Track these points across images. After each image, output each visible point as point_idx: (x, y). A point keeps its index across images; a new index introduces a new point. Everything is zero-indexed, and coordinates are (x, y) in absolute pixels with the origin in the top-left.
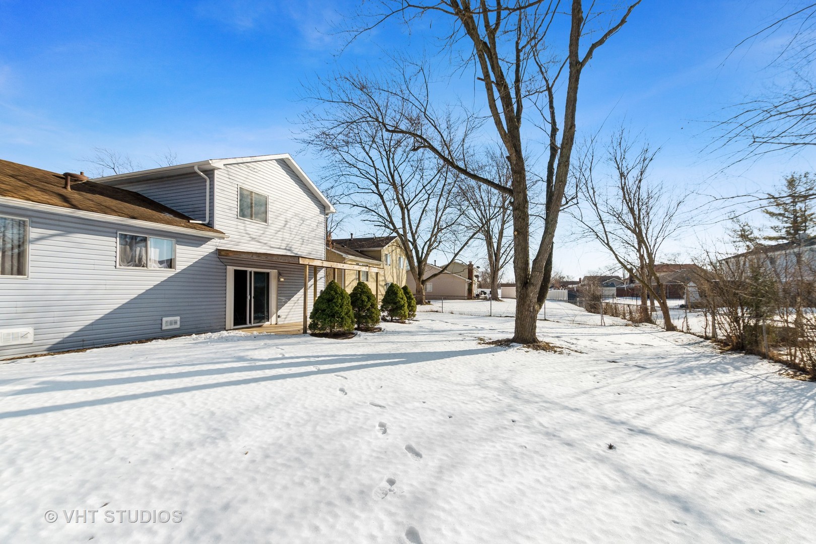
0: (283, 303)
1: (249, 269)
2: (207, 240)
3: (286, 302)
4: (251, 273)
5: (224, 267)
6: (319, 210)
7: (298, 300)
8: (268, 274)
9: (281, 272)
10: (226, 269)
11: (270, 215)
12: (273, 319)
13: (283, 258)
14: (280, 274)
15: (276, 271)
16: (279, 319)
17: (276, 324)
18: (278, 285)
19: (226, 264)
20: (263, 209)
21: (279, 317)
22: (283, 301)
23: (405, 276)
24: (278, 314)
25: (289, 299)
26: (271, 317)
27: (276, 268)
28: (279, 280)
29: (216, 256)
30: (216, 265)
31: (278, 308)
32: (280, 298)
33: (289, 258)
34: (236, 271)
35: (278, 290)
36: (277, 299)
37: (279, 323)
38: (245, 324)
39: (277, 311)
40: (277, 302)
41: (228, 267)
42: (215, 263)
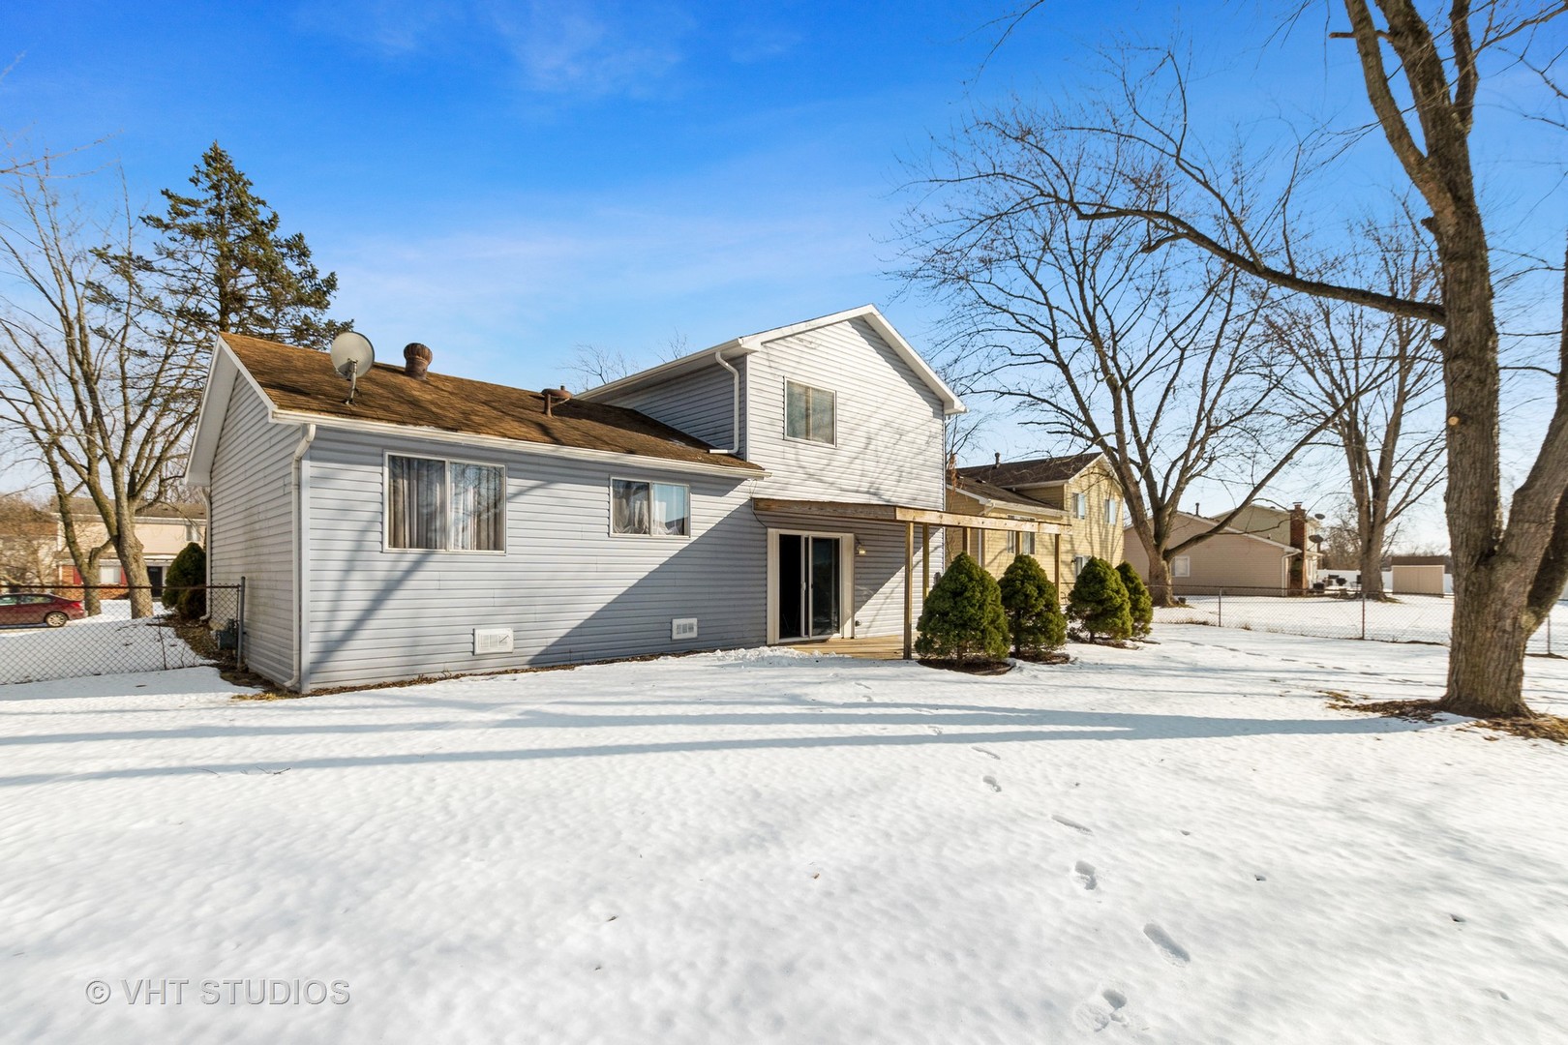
0: (864, 598)
1: (804, 534)
2: (733, 482)
3: (869, 597)
4: (807, 539)
5: (764, 531)
6: (932, 410)
7: (892, 592)
8: (837, 541)
9: (861, 537)
10: (766, 534)
11: (840, 428)
12: (847, 628)
13: (866, 509)
14: (858, 542)
15: (852, 535)
16: (857, 629)
17: (852, 638)
18: (855, 562)
19: (767, 524)
20: (827, 419)
21: (857, 624)
22: (865, 593)
23: (1121, 542)
24: (856, 619)
25: (876, 591)
26: (843, 625)
27: (851, 530)
28: (856, 553)
29: (749, 510)
30: (751, 527)
31: (856, 607)
32: (859, 587)
33: (878, 509)
34: (782, 537)
35: (855, 573)
36: (854, 590)
37: (858, 636)
38: (799, 635)
39: (854, 613)
40: (854, 596)
41: (770, 530)
42: (748, 523)
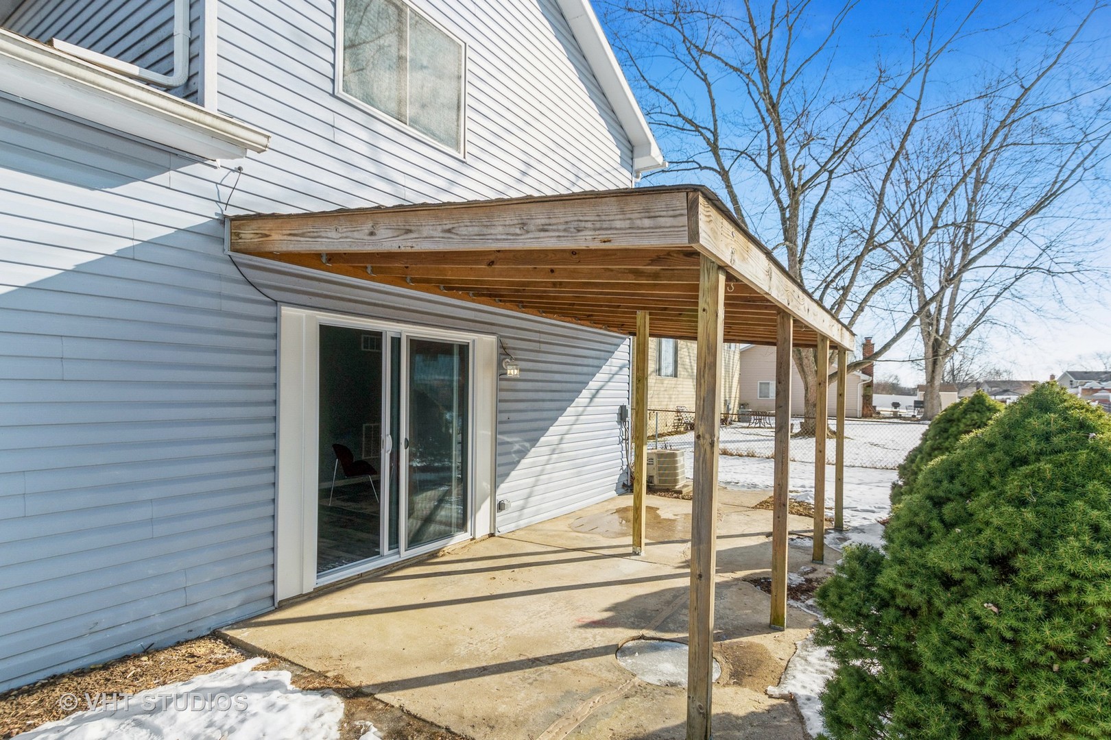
0: (515, 457)
1: (389, 329)
2: (162, 159)
3: (523, 453)
4: (396, 342)
5: (268, 311)
6: (619, 152)
7: (561, 442)
8: (464, 349)
9: (510, 343)
10: (276, 320)
11: (472, 124)
12: (481, 521)
14: (504, 352)
15: (492, 339)
16: (500, 517)
17: (492, 535)
18: (499, 390)
19: (275, 294)
20: (447, 92)
21: (501, 507)
22: (517, 447)
24: (499, 498)
25: (534, 441)
26: (474, 514)
27: (494, 329)
28: (501, 374)
29: (215, 249)
30: (220, 295)
31: (498, 478)
32: (506, 438)
34: (327, 333)
35: (498, 411)
36: (497, 443)
37: (503, 529)
39: (495, 486)
40: (496, 455)
41: (286, 311)
42: (212, 285)
